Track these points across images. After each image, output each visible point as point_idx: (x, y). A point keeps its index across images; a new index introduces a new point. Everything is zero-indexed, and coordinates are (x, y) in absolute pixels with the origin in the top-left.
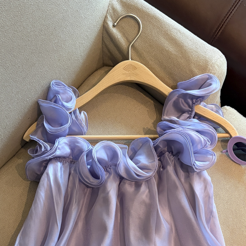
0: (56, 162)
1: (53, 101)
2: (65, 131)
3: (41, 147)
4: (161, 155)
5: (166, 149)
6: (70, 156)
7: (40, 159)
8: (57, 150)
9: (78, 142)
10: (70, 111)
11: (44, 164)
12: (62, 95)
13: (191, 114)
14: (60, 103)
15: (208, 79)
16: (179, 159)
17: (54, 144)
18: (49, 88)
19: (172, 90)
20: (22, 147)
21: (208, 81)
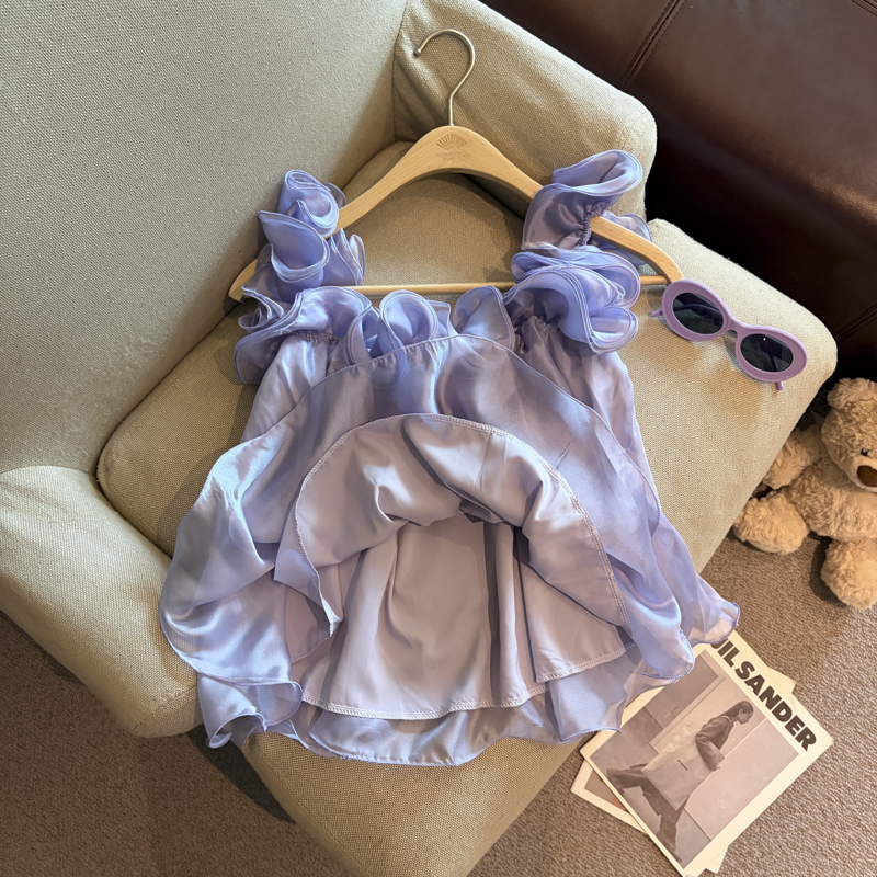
0: (299, 341)
1: (290, 213)
2: (316, 276)
3: (265, 310)
4: (520, 322)
5: (531, 309)
6: (327, 327)
7: (263, 335)
8: (300, 316)
9: (343, 299)
10: (327, 235)
11: (273, 347)
12: (308, 202)
13: (582, 236)
14: (306, 218)
15: (617, 161)
16: (559, 329)
17: (292, 303)
18: (281, 188)
19: (541, 187)
20: (227, 314)
21: (617, 166)
